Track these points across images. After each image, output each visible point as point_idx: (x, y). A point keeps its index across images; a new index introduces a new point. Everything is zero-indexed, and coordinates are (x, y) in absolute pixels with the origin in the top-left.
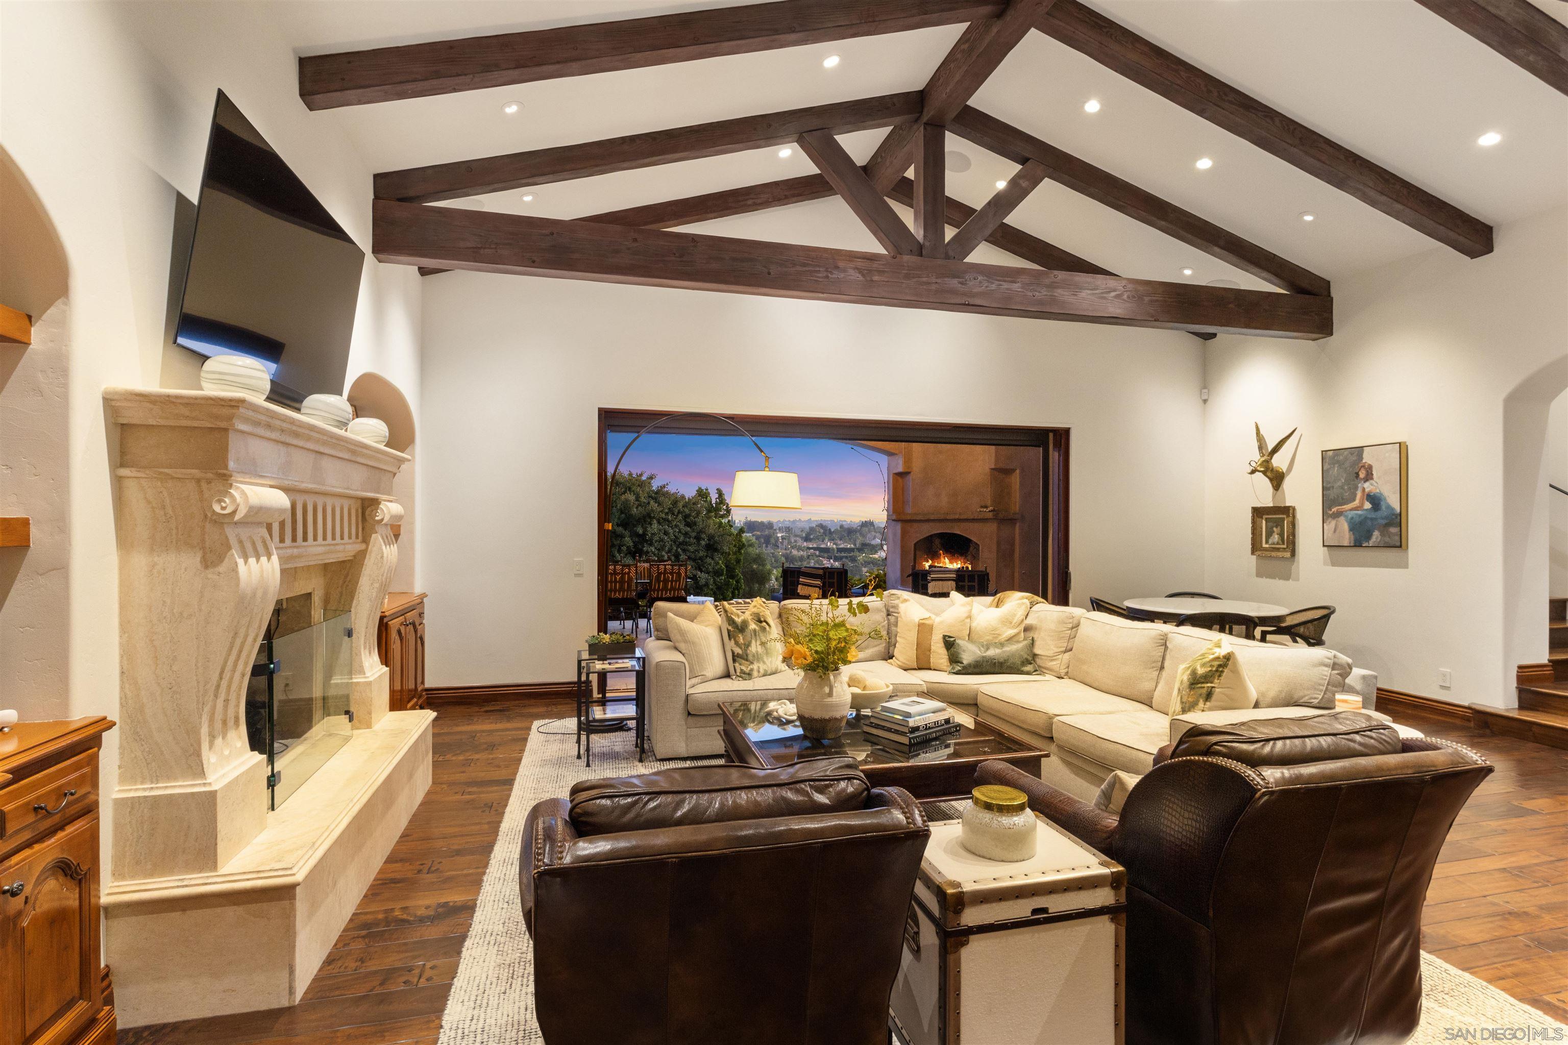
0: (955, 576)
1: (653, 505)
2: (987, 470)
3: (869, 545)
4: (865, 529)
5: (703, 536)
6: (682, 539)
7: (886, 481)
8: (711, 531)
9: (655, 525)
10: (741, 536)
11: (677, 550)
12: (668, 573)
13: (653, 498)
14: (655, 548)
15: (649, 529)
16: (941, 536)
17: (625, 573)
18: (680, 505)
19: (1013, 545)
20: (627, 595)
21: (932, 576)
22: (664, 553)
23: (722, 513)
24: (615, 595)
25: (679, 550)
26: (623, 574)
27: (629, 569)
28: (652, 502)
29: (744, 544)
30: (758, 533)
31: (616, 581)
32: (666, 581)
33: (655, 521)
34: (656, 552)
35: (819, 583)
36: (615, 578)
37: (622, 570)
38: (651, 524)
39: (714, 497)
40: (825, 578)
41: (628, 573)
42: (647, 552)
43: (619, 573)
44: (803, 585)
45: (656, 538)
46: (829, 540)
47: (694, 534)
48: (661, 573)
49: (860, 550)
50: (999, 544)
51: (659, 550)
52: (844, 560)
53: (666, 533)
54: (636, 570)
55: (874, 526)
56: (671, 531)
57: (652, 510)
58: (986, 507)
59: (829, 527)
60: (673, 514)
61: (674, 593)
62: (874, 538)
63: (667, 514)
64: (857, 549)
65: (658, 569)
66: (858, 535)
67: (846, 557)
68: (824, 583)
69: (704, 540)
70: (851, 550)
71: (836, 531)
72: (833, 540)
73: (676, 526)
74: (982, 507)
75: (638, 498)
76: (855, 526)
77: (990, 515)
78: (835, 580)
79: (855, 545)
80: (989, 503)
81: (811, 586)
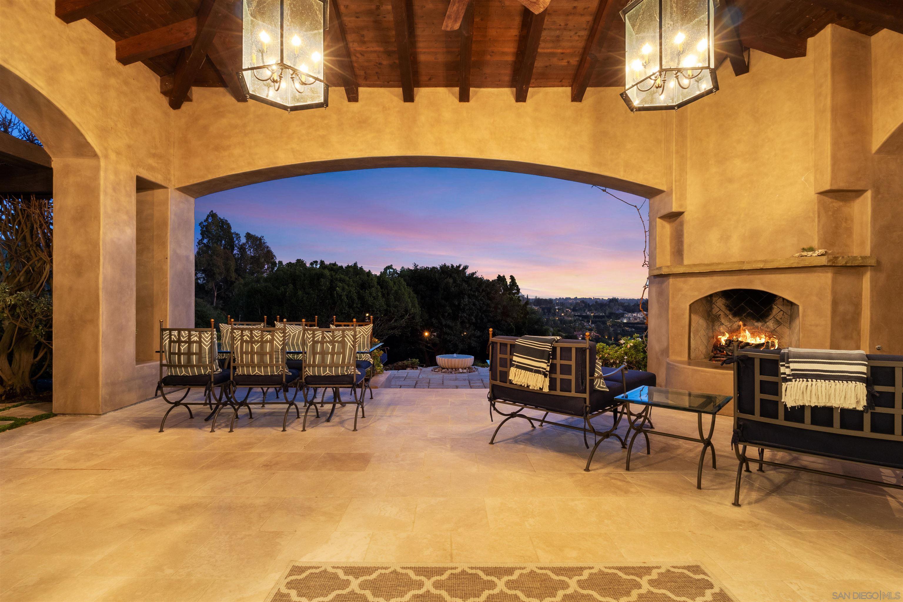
0: (864, 369)
1: (465, 285)
2: (811, 194)
3: (615, 314)
4: (612, 304)
5: (500, 306)
6: (485, 308)
7: (647, 230)
8: (505, 303)
9: (466, 300)
10: (526, 307)
11: (481, 316)
12: (327, 342)
13: (465, 281)
14: (467, 314)
15: (462, 301)
16: (726, 294)
17: (267, 342)
18: (484, 286)
19: (857, 306)
20: (272, 371)
21: (793, 366)
22: (472, 318)
23: (514, 292)
24: (254, 371)
25: (483, 315)
26: (263, 343)
27: (273, 336)
28: (464, 284)
29: (528, 312)
30: (544, 306)
31: (252, 353)
32: (323, 353)
33: (466, 296)
34: (468, 317)
35: (544, 365)
36: (252, 348)
37: (262, 337)
38: (463, 299)
39: (509, 281)
40: (554, 358)
41: (271, 341)
42: (461, 317)
43: (258, 342)
44: (518, 367)
45: (467, 308)
46: (589, 311)
47: (493, 305)
48: (317, 342)
49: (609, 317)
50: (835, 303)
51: (469, 315)
52: (598, 323)
53: (474, 305)
54: (284, 336)
55: (618, 302)
56: (477, 303)
57: (464, 289)
58: (811, 249)
59: (588, 302)
60: (479, 292)
61: (336, 371)
62: (618, 309)
63: (474, 292)
64: (607, 316)
65: (314, 337)
66: (607, 307)
67: (600, 321)
68: (553, 367)
69: (500, 309)
70: (603, 317)
71: (593, 305)
72: (591, 310)
73: (481, 300)
74: (804, 250)
75: (455, 281)
76: (605, 302)
77: (824, 261)
78: (573, 363)
79: (605, 313)
80: (815, 243)
81: (531, 370)
